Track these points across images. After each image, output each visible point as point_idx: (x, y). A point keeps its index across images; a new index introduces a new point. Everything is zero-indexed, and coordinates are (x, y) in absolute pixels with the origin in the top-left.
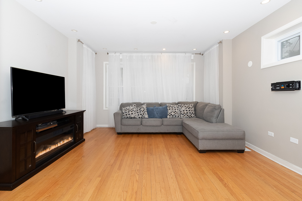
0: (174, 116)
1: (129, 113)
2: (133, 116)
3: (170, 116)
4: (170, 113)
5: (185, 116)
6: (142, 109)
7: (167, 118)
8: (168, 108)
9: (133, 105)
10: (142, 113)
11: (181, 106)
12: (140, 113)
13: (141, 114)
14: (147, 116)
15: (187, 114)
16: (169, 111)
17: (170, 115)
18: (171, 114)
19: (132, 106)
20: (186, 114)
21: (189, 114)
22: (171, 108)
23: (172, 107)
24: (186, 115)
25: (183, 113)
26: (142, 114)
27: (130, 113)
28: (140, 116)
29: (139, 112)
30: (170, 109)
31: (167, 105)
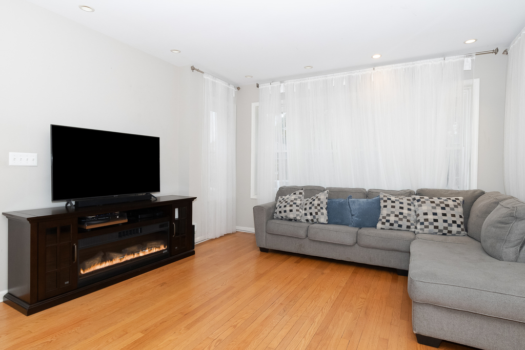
0: (396, 226)
1: (285, 209)
2: (291, 216)
3: (383, 223)
4: (384, 218)
5: (427, 227)
6: (316, 202)
7: (375, 227)
8: (382, 204)
9: (298, 193)
10: (314, 211)
11: (418, 201)
12: (311, 211)
13: (311, 214)
14: (323, 219)
15: (436, 224)
16: (384, 212)
17: (384, 220)
18: (388, 218)
19: (295, 194)
20: (431, 223)
21: (441, 225)
22: (389, 203)
23: (393, 202)
24: (431, 227)
25: (422, 220)
26: (314, 214)
27: (288, 208)
28: (309, 217)
29: (308, 209)
30: (385, 206)
31: (381, 196)
